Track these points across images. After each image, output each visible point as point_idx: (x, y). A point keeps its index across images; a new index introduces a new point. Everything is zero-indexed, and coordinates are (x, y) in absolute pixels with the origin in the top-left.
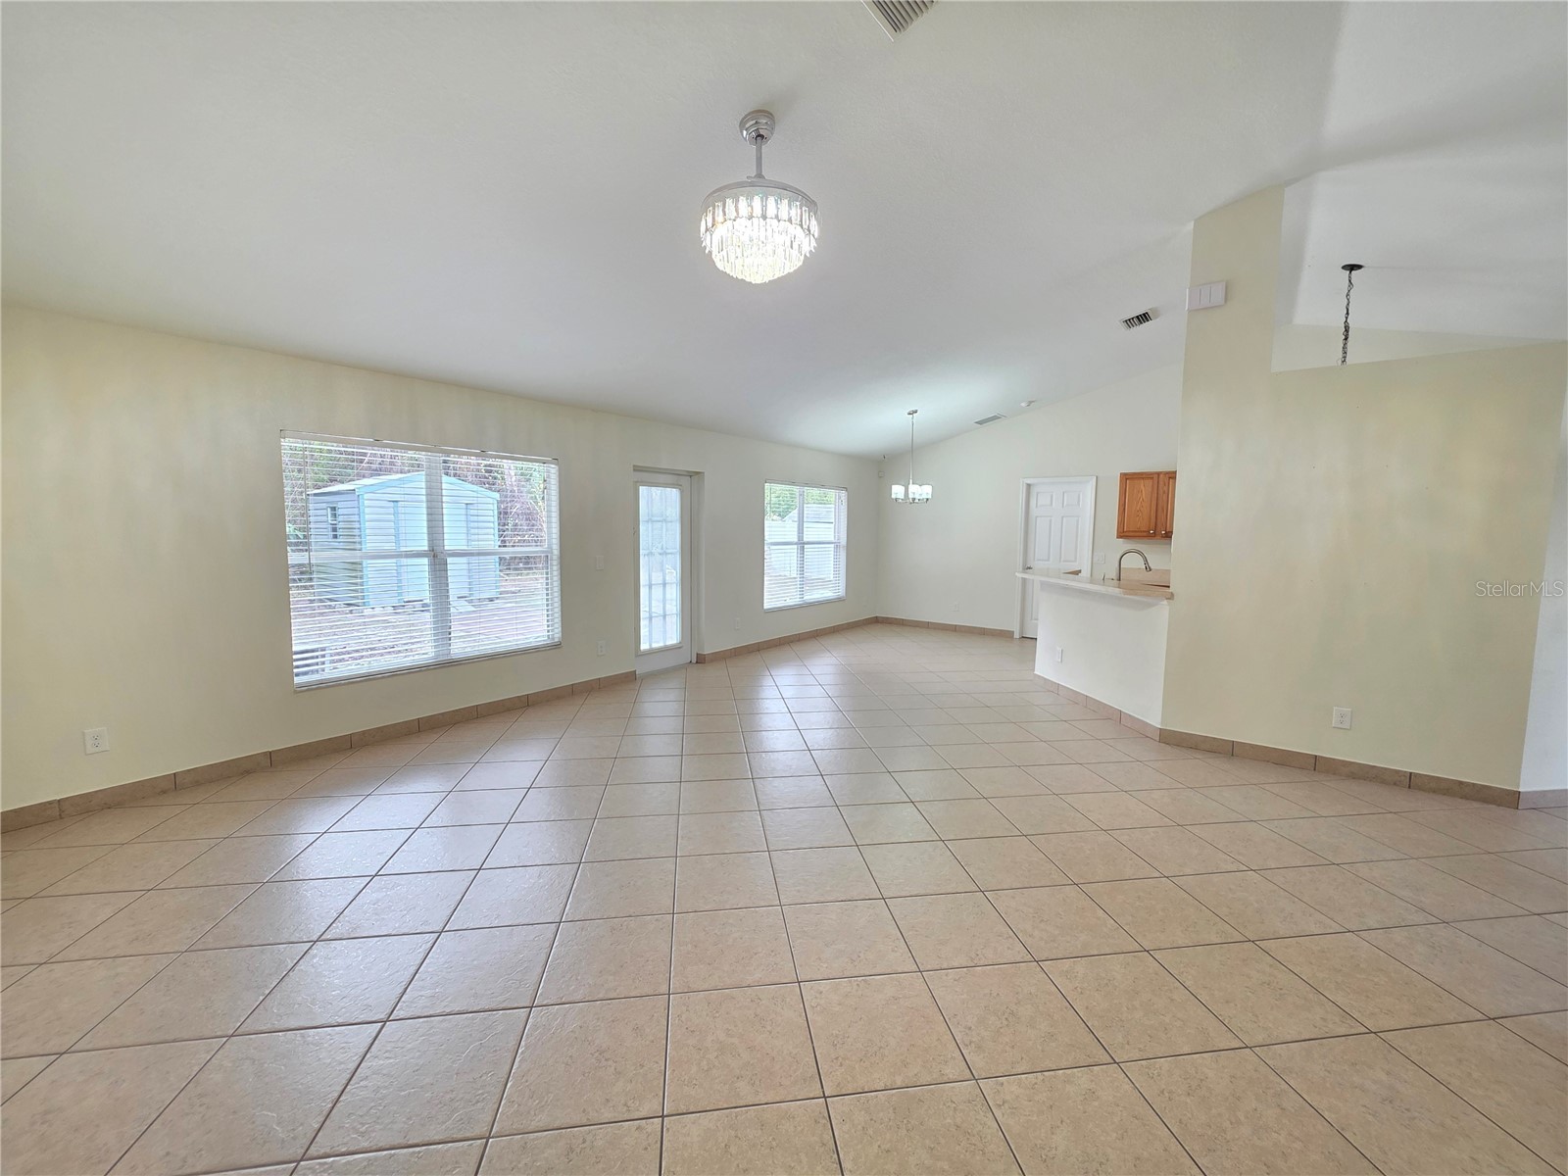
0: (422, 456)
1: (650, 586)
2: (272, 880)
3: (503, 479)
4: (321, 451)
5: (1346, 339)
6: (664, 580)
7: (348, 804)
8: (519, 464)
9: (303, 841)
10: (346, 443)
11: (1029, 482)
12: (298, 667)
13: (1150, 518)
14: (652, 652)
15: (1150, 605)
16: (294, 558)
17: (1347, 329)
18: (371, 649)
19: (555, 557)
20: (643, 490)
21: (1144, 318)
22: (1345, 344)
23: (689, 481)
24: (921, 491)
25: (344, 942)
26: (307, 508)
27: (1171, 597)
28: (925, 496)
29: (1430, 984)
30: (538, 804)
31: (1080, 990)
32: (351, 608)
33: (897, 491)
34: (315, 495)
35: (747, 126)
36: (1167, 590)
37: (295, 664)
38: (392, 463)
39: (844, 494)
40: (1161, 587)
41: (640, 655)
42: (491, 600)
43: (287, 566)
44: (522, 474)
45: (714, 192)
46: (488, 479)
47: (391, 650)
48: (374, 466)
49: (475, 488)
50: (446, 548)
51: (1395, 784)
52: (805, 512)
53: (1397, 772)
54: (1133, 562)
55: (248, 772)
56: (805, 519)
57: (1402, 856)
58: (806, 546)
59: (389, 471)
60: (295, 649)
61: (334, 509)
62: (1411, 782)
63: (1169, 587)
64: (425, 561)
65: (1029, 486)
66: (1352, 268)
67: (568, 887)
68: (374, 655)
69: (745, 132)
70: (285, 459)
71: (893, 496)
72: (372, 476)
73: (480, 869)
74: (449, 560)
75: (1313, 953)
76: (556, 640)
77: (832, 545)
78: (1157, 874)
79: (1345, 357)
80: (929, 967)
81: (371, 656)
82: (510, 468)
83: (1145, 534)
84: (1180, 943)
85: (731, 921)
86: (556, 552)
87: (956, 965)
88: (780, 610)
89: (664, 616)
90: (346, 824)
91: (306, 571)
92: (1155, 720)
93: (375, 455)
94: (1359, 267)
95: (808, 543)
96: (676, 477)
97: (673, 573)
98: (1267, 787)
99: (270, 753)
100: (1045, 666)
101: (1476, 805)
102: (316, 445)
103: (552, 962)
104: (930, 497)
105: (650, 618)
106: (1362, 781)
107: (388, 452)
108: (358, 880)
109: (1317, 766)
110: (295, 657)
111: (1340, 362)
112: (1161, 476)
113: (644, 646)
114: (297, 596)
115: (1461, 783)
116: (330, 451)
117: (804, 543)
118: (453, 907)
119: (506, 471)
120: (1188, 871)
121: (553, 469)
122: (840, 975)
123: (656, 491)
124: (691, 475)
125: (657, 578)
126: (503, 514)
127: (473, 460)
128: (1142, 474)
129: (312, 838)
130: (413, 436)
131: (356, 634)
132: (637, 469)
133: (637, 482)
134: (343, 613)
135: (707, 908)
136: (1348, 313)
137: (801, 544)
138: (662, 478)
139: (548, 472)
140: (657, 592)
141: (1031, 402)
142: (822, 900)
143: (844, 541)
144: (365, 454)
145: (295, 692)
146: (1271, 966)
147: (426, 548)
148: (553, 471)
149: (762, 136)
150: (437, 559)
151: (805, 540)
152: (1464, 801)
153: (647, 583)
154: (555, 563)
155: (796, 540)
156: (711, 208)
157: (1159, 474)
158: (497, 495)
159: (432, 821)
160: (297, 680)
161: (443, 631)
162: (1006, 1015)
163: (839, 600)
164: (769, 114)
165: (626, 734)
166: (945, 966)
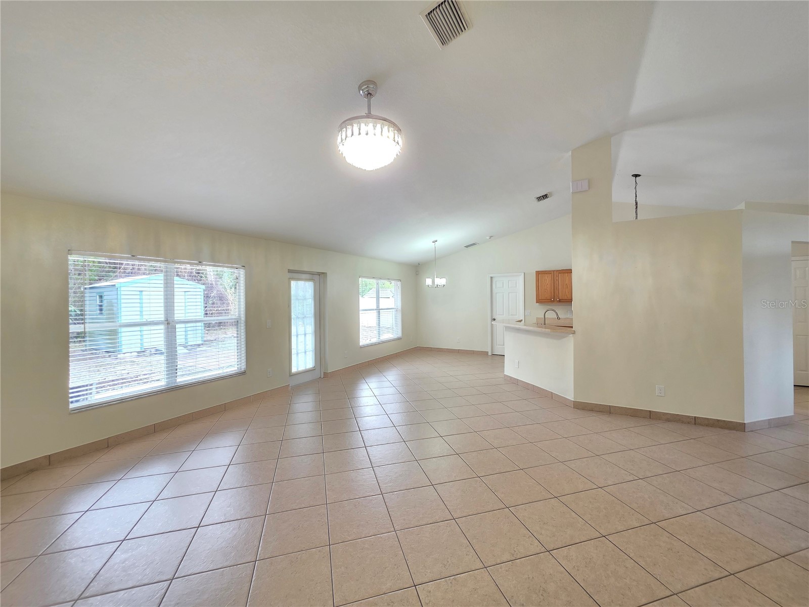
0: (161, 265)
1: (297, 336)
2: (44, 553)
3: (206, 277)
4: (94, 262)
5: (636, 208)
6: (305, 331)
7: (106, 486)
8: (215, 269)
9: (70, 519)
10: (111, 257)
11: (492, 276)
12: (72, 397)
13: (551, 293)
14: (299, 374)
15: (564, 337)
16: (74, 328)
17: (636, 204)
18: (123, 379)
19: (243, 322)
20: (293, 283)
21: (545, 196)
22: (636, 210)
23: (319, 278)
24: (441, 281)
25: (99, 598)
26: (83, 296)
27: (574, 333)
28: (443, 284)
29: (747, 539)
30: (234, 476)
31: (576, 568)
32: (110, 354)
33: (429, 282)
34: (91, 288)
35: (363, 88)
36: (571, 329)
37: (70, 395)
38: (139, 269)
39: (399, 283)
40: (568, 327)
41: (292, 375)
42: (199, 345)
43: (69, 333)
44: (217, 275)
45: (346, 121)
46: (198, 277)
47: (136, 380)
48: (127, 271)
49: (191, 282)
50: (175, 319)
51: (688, 423)
52: (380, 293)
53: (689, 417)
54: (551, 315)
55: (32, 471)
56: (380, 297)
57: (706, 464)
58: (381, 311)
59: (138, 274)
60: (71, 385)
61: (101, 297)
62: (696, 422)
63: (572, 327)
64: (162, 327)
65: (492, 278)
66: (636, 176)
67: (259, 534)
68: (125, 383)
69: (361, 92)
70: (71, 267)
71: (427, 284)
72: (126, 276)
73: (198, 527)
74: (177, 326)
75: (686, 527)
76: (243, 370)
77: (394, 310)
78: (596, 487)
79: (637, 216)
80: (490, 564)
81: (122, 383)
82: (210, 271)
83: (549, 301)
84: (620, 528)
85: (366, 546)
86: (243, 318)
87: (505, 560)
88: (368, 346)
89: (305, 352)
90: (104, 503)
91: (81, 336)
92: (571, 397)
93: (128, 264)
94: (639, 175)
95: (382, 309)
96: (311, 275)
97: (310, 328)
98: (631, 429)
99: (49, 455)
100: (510, 370)
101: (727, 431)
102: (91, 259)
103: (252, 593)
104: (445, 284)
105: (297, 354)
106: (673, 423)
107: (137, 263)
108: (111, 545)
109: (651, 416)
110: (71, 391)
111: (635, 218)
112: (555, 272)
113: (294, 370)
114: (74, 348)
115: (718, 420)
116: (99, 262)
117: (380, 309)
118: (180, 559)
119: (208, 273)
120: (610, 483)
121: (242, 272)
122: (439, 577)
123: (301, 283)
124: (320, 274)
125: (301, 330)
126: (207, 297)
127: (188, 267)
128: (546, 271)
129: (77, 516)
130: (157, 253)
131: (112, 370)
132: (290, 271)
133: (290, 278)
134: (104, 357)
135: (350, 538)
136: (636, 196)
137: (378, 310)
138: (304, 276)
139: (239, 273)
140: (301, 338)
141: (491, 237)
142: (419, 524)
143: (400, 308)
144: (122, 264)
145: (70, 414)
146: (668, 537)
147: (163, 319)
148: (242, 273)
149: (371, 94)
150: (170, 324)
151: (380, 308)
152: (721, 429)
153: (296, 334)
154: (242, 325)
155: (375, 308)
156: (345, 129)
157: (554, 271)
158: (203, 287)
159: (165, 494)
160: (72, 406)
161: (172, 367)
162: (541, 592)
163: (399, 339)
164: (374, 83)
165: (287, 424)
166: (499, 562)
